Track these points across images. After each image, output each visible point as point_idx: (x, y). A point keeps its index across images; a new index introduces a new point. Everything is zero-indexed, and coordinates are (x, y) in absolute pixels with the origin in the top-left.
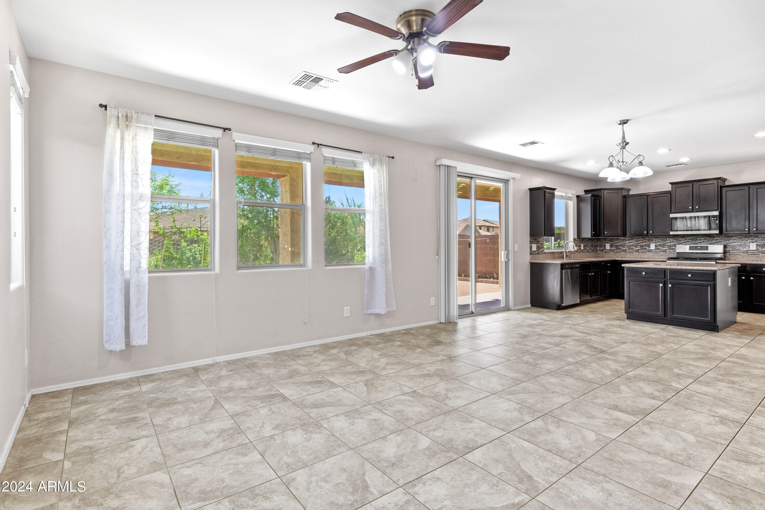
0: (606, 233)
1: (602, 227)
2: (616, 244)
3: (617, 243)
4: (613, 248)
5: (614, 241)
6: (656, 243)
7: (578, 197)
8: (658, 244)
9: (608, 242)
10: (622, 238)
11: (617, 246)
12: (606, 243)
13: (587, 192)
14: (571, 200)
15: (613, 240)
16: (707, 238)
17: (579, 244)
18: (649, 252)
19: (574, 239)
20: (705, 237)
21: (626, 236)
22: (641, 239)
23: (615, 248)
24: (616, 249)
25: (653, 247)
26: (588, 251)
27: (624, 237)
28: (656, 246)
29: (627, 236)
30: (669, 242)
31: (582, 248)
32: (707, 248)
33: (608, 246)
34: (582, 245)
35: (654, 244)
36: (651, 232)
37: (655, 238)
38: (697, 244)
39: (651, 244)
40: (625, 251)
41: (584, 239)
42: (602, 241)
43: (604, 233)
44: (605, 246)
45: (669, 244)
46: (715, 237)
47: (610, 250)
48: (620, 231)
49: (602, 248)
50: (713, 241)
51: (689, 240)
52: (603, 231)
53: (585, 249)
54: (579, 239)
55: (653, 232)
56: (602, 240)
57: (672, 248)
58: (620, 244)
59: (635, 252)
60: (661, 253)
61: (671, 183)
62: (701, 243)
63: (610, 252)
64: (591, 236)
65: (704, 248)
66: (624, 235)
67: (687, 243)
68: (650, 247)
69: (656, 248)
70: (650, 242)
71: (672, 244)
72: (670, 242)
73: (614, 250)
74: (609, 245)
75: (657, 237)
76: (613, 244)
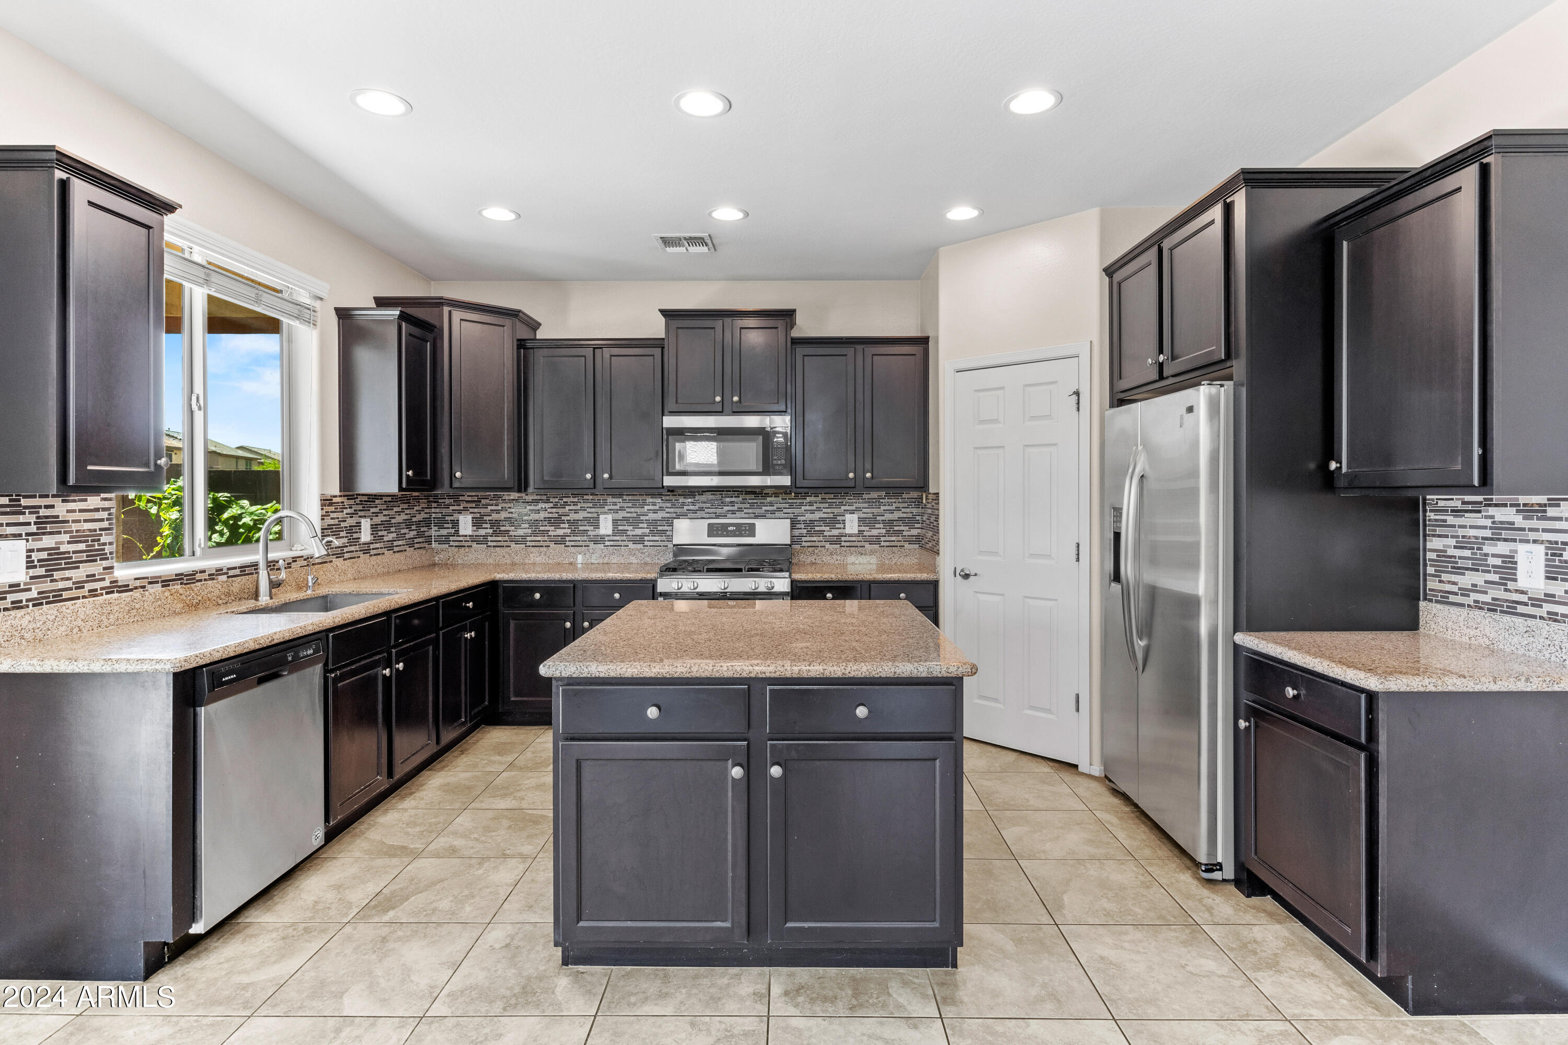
0: (458, 474)
1: (444, 450)
2: (495, 516)
3: (498, 512)
4: (482, 532)
5: (486, 506)
6: (616, 511)
7: (343, 314)
8: (621, 515)
9: (466, 509)
10: (514, 495)
11: (495, 524)
12: (460, 512)
13: (381, 302)
14: (311, 322)
15: (483, 501)
16: (748, 497)
17: (351, 521)
18: (596, 542)
19: (326, 502)
20: (744, 496)
21: (526, 490)
22: (572, 499)
23: (490, 531)
24: (495, 534)
25: (606, 526)
26: (390, 548)
27: (519, 491)
28: (615, 522)
29: (531, 489)
30: (653, 509)
31: (365, 535)
32: (751, 530)
33: (466, 524)
34: (366, 524)
35: (610, 517)
36: (606, 476)
37: (614, 496)
38: (725, 516)
39: (602, 517)
40: (522, 540)
41: (373, 498)
42: (447, 507)
43: (452, 475)
44: (455, 524)
45: (652, 516)
46: (767, 495)
47: (475, 539)
48: (506, 472)
49: (444, 532)
50: (764, 508)
51: (704, 505)
52: (446, 465)
53: (377, 538)
54: (350, 497)
55: (611, 477)
56: (447, 501)
57: (662, 529)
58: (503, 515)
59: (552, 545)
60: (631, 545)
61: (665, 313)
62: (733, 512)
63: (474, 545)
64: (401, 488)
65: (745, 530)
66: (522, 485)
67: (699, 514)
68: (597, 526)
69: (616, 532)
70: (600, 510)
71: (660, 515)
72: (655, 512)
73: (485, 536)
74: (469, 517)
75: (618, 492)
76: (482, 516)
